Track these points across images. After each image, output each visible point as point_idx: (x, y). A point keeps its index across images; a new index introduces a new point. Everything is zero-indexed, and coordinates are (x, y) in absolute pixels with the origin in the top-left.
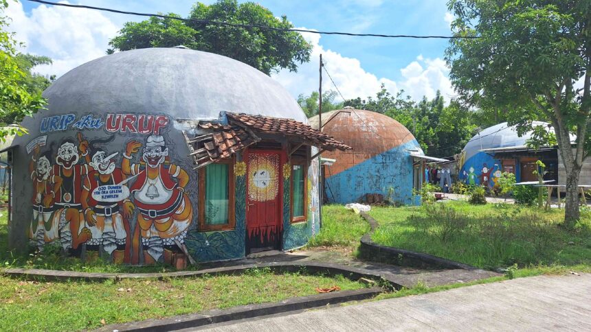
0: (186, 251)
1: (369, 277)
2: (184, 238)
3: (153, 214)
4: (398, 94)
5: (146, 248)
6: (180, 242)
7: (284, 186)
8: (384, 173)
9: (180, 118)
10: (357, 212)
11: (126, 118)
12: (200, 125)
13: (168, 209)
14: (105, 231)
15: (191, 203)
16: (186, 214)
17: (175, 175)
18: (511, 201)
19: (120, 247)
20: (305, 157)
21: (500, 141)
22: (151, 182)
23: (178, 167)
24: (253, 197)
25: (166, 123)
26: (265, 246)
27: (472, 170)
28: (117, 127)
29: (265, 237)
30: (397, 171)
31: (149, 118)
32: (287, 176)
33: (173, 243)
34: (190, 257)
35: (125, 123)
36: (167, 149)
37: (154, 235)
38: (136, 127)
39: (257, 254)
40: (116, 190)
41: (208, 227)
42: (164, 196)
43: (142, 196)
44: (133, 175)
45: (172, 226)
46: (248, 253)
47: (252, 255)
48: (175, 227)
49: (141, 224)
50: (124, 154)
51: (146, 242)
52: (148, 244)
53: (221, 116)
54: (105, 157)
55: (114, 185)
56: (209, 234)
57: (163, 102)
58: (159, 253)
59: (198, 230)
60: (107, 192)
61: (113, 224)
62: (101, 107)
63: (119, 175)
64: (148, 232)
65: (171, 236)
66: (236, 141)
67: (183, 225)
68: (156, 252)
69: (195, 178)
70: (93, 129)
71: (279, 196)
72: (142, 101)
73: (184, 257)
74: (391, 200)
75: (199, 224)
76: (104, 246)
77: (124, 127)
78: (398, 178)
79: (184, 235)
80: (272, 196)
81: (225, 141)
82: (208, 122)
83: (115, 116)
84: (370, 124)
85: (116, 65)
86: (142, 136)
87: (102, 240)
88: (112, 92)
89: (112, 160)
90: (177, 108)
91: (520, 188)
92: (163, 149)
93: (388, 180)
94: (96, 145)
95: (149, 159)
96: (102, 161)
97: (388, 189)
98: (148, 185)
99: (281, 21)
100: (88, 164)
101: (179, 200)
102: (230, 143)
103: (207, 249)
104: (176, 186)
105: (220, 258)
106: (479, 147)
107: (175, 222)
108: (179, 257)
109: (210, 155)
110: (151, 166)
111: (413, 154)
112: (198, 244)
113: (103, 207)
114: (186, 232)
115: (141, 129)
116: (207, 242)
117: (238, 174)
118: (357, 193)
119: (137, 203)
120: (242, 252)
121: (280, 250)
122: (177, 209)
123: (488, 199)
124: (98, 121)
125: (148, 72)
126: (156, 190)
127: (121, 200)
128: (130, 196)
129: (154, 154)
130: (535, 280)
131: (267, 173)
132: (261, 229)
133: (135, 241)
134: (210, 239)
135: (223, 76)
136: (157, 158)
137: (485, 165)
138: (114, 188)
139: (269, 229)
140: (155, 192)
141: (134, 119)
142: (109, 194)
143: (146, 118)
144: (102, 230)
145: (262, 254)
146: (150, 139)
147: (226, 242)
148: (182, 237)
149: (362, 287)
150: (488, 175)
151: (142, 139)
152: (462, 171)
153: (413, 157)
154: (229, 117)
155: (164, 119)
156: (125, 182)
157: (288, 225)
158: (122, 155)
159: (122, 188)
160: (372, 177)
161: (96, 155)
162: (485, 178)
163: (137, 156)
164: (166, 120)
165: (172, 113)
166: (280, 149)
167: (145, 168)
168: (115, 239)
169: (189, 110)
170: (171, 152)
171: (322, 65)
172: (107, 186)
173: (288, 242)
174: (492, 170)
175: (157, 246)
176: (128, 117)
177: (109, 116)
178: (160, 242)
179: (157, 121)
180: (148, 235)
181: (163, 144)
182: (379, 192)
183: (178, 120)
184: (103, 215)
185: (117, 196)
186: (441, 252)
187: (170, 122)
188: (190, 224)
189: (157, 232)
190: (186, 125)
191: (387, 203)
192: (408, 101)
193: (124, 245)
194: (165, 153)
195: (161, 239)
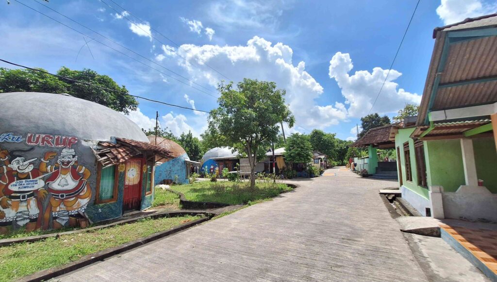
0: (87, 216)
1: (201, 213)
2: (85, 209)
3: (62, 196)
4: (165, 129)
5: (56, 218)
6: (82, 211)
7: (143, 176)
8: (173, 169)
9: (86, 139)
10: (164, 189)
11: (44, 137)
12: (100, 144)
13: (75, 193)
14: (19, 211)
15: (91, 188)
16: (87, 194)
17: (81, 172)
18: (227, 180)
19: (32, 221)
20: (152, 161)
21: (218, 154)
22: (63, 176)
23: (84, 168)
24: (127, 183)
25: (76, 141)
26: (131, 209)
27: (206, 167)
28: (37, 142)
29: (132, 204)
30: (179, 168)
31: (64, 138)
32: (145, 171)
33: (77, 213)
34: (90, 220)
35: (43, 140)
36: (77, 157)
37: (63, 209)
38: (53, 143)
39: (128, 214)
40: (32, 183)
41: (101, 201)
42: (72, 184)
43: (55, 185)
44: (47, 172)
45: (77, 203)
46: (123, 213)
47: (125, 215)
48: (78, 203)
49: (52, 203)
50: (42, 160)
51: (55, 214)
52: (57, 216)
53: (111, 138)
54: (24, 161)
55: (31, 179)
56: (101, 205)
57: (74, 129)
58: (66, 220)
59: (95, 204)
60: (24, 184)
61: (27, 206)
62: (22, 129)
63: (36, 173)
64: (58, 208)
65: (76, 209)
66: (126, 153)
67: (84, 202)
68: (63, 220)
69: (94, 173)
70: (14, 142)
71: (140, 183)
72: (58, 127)
73: (86, 219)
74: (176, 182)
75: (96, 200)
76: (17, 221)
77: (43, 142)
78: (179, 171)
79: (85, 207)
80: (136, 182)
81: (119, 153)
82: (105, 142)
83: (35, 135)
84: (166, 145)
85: (30, 102)
86: (58, 148)
87: (15, 217)
88: (31, 120)
89: (30, 163)
90: (83, 133)
91: (230, 174)
92: (74, 156)
93: (175, 172)
94: (17, 153)
95: (63, 163)
96: (21, 164)
97: (175, 177)
98: (60, 178)
99: (122, 88)
100: (7, 166)
101: (83, 186)
102: (124, 155)
103: (99, 214)
104: (82, 178)
105: (107, 218)
106: (209, 157)
107: (79, 200)
108: (82, 221)
109: (112, 160)
110: (63, 167)
111: (186, 160)
112: (94, 211)
113: (18, 195)
114: (86, 205)
115: (57, 144)
116: (100, 210)
117: (120, 171)
118: (159, 179)
119: (51, 190)
120: (120, 213)
121: (139, 210)
122: (81, 192)
123: (218, 180)
124: (19, 138)
125: (60, 110)
126: (67, 181)
127: (36, 189)
128: (45, 186)
129: (66, 159)
130: (257, 205)
131: (135, 170)
132: (130, 200)
133: (47, 215)
134: (102, 208)
135: (110, 117)
136: (69, 162)
137: (212, 165)
138: (31, 181)
139: (134, 200)
140: (65, 182)
141: (52, 138)
142: (25, 185)
143: (61, 138)
144: (16, 210)
145: (131, 213)
146: (64, 150)
147: (111, 209)
148: (83, 208)
149: (199, 217)
150: (213, 169)
151: (58, 150)
152: (202, 167)
153: (186, 161)
154: (118, 140)
155: (75, 139)
156: (41, 177)
157: (144, 196)
158: (40, 160)
159: (38, 181)
160: (167, 171)
161: (16, 159)
162: (212, 170)
163: (53, 161)
164: (77, 140)
165: (80, 136)
166: (142, 157)
167: (59, 168)
168: (28, 215)
169: (92, 135)
170: (80, 158)
171: (157, 116)
172: (24, 181)
173: (143, 206)
174: (215, 167)
175: (64, 216)
176: (46, 136)
177: (29, 135)
178: (67, 213)
179: (70, 140)
180: (58, 210)
181: (74, 154)
182: (170, 179)
183: (85, 140)
184: (19, 200)
185: (33, 187)
186: (218, 200)
187: (79, 141)
188: (90, 200)
189: (65, 207)
190: (90, 143)
191: (174, 183)
192: (170, 133)
193: (36, 218)
194: (76, 159)
195: (68, 211)
